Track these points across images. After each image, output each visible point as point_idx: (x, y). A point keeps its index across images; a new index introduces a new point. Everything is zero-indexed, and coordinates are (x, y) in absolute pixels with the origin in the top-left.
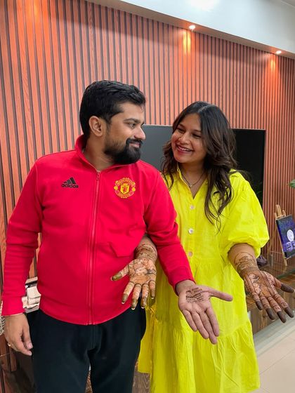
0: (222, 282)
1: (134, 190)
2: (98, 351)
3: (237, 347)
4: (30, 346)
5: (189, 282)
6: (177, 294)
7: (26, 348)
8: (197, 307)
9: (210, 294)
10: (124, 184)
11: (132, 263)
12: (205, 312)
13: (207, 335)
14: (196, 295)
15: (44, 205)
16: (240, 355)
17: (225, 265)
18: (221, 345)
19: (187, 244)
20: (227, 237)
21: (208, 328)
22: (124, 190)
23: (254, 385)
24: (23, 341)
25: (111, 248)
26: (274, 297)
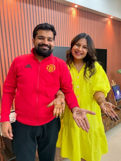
0: (91, 108)
1: (55, 69)
2: (41, 137)
3: (98, 135)
4: (12, 135)
5: (77, 108)
6: (72, 113)
7: (10, 136)
8: (80, 118)
9: (86, 112)
10: (51, 67)
11: (55, 100)
12: (84, 119)
13: (85, 129)
14: (80, 113)
15: (17, 75)
16: (100, 138)
17: (92, 101)
18: (92, 134)
19: (76, 92)
20: (93, 89)
21: (85, 126)
22: (51, 69)
23: (106, 151)
24: (9, 133)
25: (46, 93)
26: (112, 112)
